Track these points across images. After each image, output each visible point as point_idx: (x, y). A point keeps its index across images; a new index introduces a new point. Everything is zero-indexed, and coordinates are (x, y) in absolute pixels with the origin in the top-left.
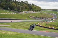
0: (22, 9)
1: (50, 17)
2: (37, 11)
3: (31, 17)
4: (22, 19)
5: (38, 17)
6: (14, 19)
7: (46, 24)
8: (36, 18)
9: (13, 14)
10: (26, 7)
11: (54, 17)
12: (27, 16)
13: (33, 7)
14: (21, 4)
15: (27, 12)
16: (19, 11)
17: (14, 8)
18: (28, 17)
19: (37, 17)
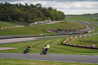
0: (33, 18)
1: (82, 29)
2: (59, 19)
3: (49, 31)
4: (35, 35)
5: (62, 30)
6: (21, 36)
7: (80, 41)
8: (58, 32)
9: (17, 27)
10: (39, 14)
11: (88, 28)
12: (43, 29)
13: (51, 13)
14: (31, 9)
15: (42, 22)
16: (27, 22)
17: (19, 17)
18: (44, 31)
19: (59, 30)
